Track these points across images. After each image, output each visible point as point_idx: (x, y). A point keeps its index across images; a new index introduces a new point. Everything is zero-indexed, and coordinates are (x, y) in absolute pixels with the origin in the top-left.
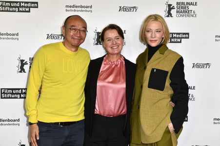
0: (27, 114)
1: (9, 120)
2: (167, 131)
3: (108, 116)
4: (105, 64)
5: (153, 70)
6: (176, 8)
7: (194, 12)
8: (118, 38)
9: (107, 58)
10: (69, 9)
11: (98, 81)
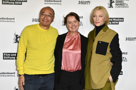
0: (17, 69)
1: (8, 73)
2: (108, 81)
3: (70, 71)
4: (68, 38)
5: (99, 42)
6: (115, 2)
7: (127, 5)
8: (76, 22)
9: (69, 34)
10: (47, 2)
11: (63, 49)
